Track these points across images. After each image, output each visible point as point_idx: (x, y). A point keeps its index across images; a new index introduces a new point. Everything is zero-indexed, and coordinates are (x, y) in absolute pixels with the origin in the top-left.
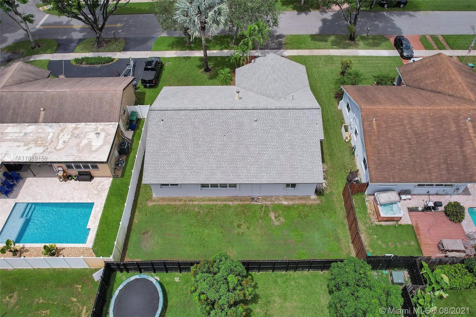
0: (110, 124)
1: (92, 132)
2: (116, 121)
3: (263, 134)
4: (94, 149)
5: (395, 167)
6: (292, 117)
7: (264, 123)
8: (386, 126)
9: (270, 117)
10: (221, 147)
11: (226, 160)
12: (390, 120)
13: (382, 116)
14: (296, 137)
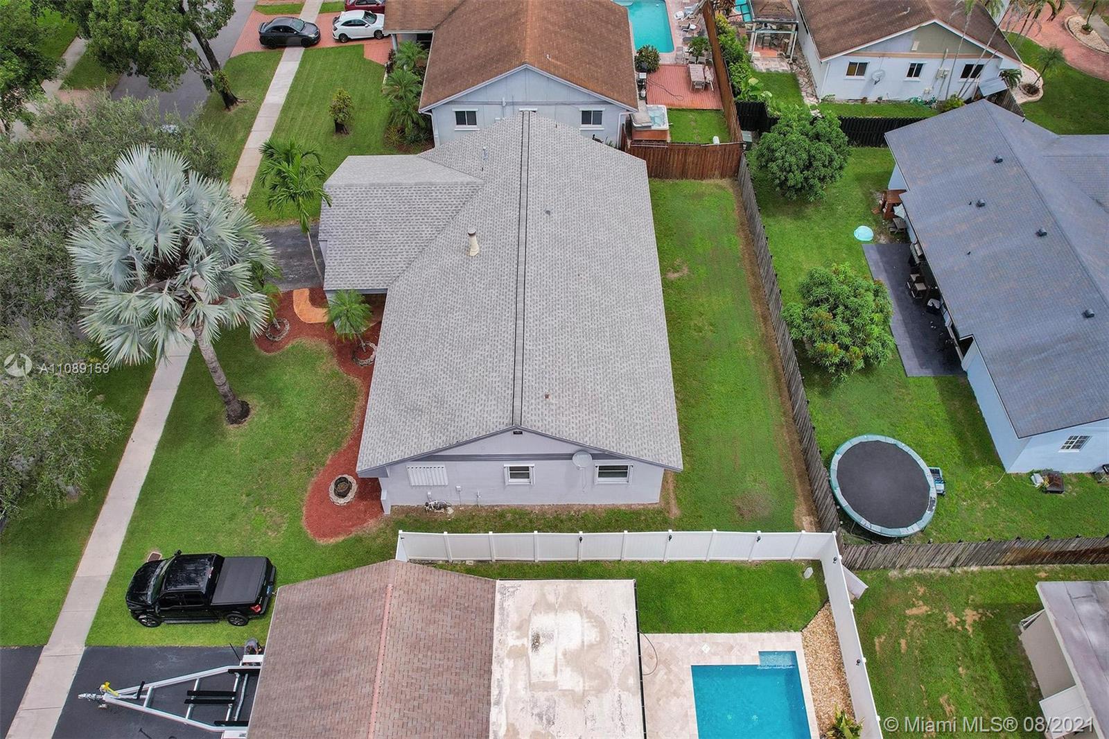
0: (502, 608)
1: (528, 665)
2: (491, 590)
3: (575, 211)
4: (592, 635)
7: (553, 201)
9: (542, 187)
11: (624, 287)
13: (542, 46)
14: (579, 164)
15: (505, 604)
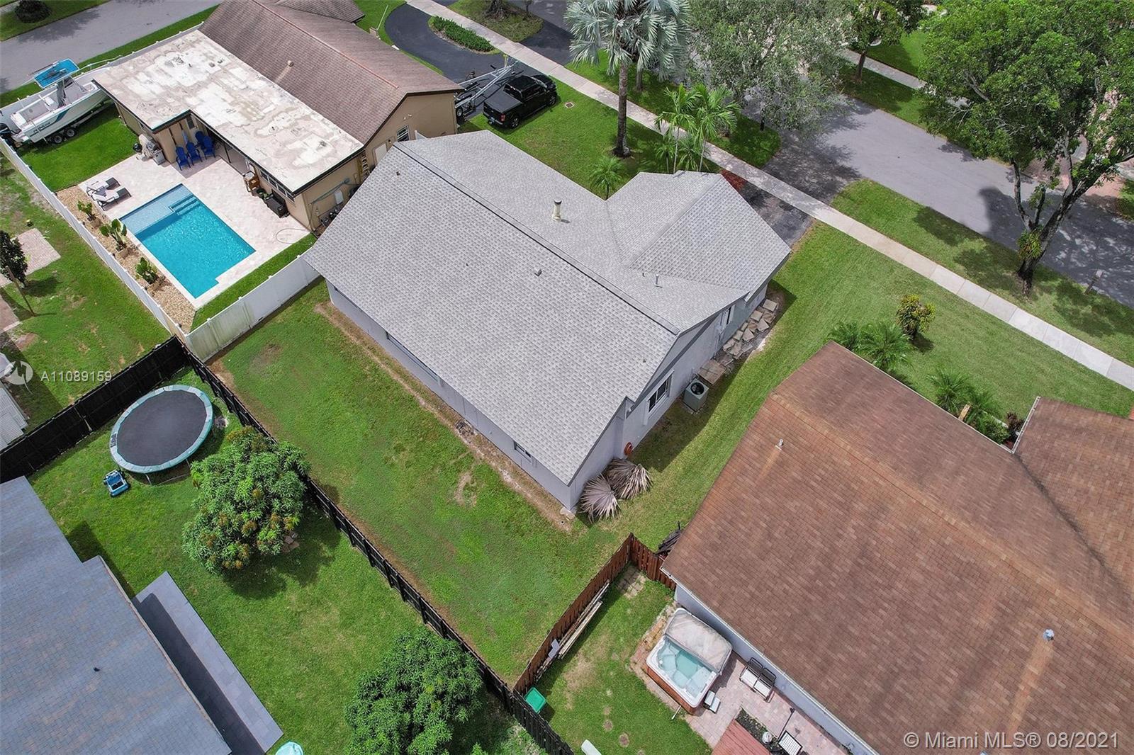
0: (352, 141)
1: (319, 136)
2: (362, 139)
3: (529, 308)
4: (296, 163)
5: (745, 584)
6: (607, 312)
7: (548, 288)
8: (799, 478)
9: (568, 285)
10: (448, 281)
11: (438, 311)
12: (823, 473)
13: (810, 449)
14: (584, 357)
15: (351, 143)
